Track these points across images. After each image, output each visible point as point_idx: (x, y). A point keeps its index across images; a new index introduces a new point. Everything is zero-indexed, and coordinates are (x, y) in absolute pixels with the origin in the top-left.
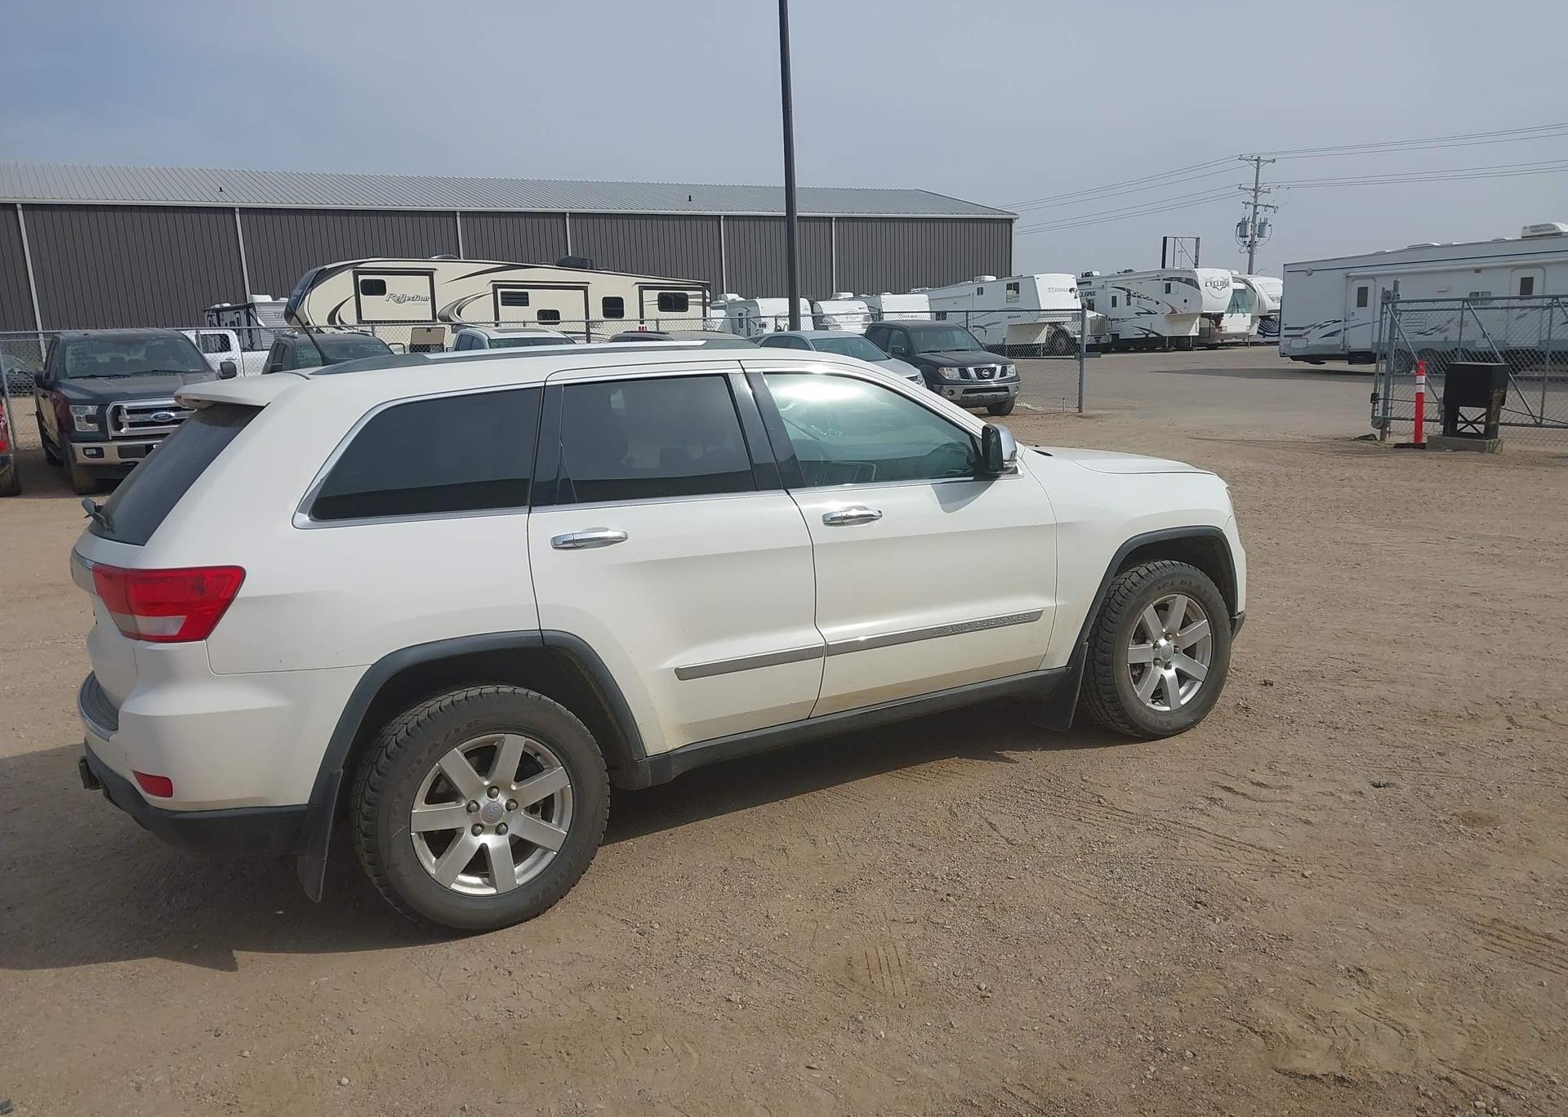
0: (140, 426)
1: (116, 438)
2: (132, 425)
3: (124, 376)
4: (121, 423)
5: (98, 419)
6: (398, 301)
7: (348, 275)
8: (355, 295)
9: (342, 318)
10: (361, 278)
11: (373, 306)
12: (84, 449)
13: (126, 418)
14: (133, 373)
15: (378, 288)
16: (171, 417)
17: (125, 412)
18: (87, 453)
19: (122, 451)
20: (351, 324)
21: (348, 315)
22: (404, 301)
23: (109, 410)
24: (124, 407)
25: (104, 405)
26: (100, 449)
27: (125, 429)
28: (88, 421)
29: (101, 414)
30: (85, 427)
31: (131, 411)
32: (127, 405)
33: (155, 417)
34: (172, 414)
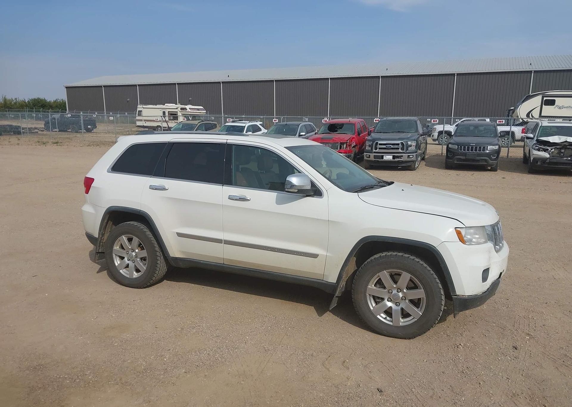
1: (375, 152)
2: (380, 149)
3: (388, 133)
4: (377, 148)
5: (371, 146)
6: (560, 108)
7: (539, 98)
8: (541, 105)
9: (533, 115)
10: (545, 98)
11: (548, 110)
12: (366, 155)
13: (379, 146)
15: (552, 103)
16: (391, 147)
18: (367, 156)
19: (375, 157)
20: (536, 118)
21: (536, 114)
22: (562, 108)
23: (375, 143)
24: (379, 143)
25: (374, 142)
26: (370, 155)
27: (378, 150)
28: (369, 146)
29: (372, 144)
30: (367, 148)
31: (380, 144)
32: (380, 142)
33: (386, 147)
34: (392, 146)
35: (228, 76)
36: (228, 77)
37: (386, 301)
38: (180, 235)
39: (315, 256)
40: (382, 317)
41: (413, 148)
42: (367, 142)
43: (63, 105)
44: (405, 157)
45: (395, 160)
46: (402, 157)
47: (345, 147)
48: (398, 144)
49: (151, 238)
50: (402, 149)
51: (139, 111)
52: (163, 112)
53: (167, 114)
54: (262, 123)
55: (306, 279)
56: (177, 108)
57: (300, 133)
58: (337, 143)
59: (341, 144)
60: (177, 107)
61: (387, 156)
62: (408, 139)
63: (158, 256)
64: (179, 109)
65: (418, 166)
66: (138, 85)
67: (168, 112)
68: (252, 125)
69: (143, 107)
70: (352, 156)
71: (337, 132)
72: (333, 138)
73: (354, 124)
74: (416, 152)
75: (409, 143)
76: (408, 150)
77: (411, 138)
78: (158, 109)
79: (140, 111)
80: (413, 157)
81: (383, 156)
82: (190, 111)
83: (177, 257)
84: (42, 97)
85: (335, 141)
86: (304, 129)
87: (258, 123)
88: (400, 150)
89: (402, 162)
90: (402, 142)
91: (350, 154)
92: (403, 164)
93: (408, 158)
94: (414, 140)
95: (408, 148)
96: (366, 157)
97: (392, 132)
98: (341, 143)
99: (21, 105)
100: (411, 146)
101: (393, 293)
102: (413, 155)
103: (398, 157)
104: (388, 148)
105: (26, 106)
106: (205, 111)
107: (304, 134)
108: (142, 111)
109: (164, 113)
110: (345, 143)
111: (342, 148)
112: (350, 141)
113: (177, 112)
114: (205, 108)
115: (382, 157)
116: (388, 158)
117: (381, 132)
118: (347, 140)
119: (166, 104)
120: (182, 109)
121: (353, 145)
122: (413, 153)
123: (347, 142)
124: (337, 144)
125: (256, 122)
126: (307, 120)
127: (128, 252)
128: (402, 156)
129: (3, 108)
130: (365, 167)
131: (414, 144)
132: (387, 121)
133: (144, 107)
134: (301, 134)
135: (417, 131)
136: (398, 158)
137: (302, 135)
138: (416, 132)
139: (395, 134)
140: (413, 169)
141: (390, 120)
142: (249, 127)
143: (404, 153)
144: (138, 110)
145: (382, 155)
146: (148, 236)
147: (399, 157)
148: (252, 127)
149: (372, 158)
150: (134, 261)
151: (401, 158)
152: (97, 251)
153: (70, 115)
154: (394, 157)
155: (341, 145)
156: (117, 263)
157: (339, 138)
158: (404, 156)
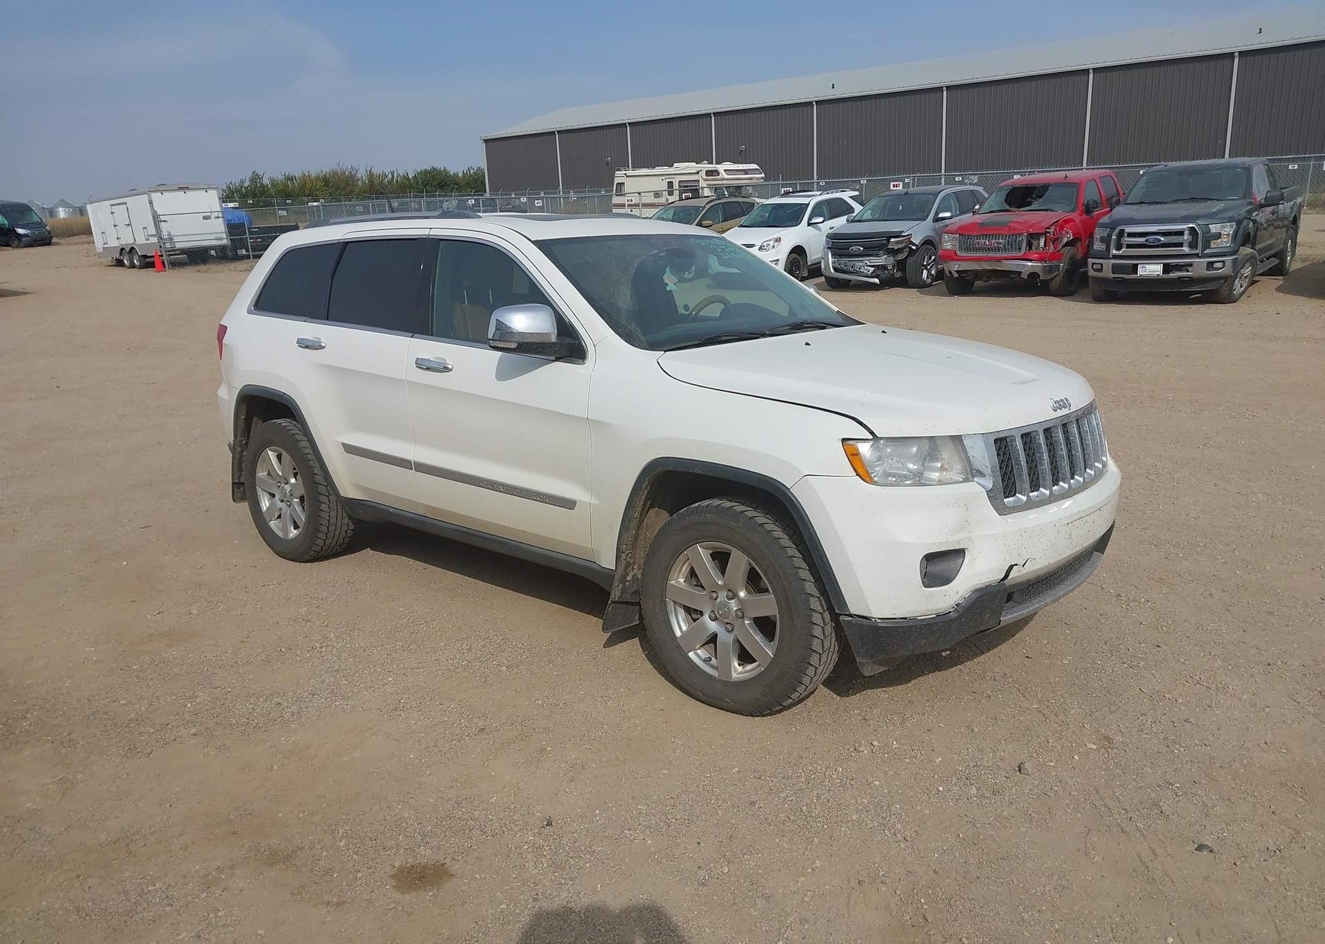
0: (1134, 248)
1: (1115, 257)
2: (1129, 246)
3: (1161, 203)
4: (1122, 244)
5: (1106, 241)
12: (1093, 264)
14: (1173, 201)
16: (1160, 240)
17: (1126, 234)
18: (1094, 267)
19: (1115, 269)
23: (1117, 231)
24: (1126, 231)
25: (1113, 229)
26: (1102, 265)
27: (1123, 249)
28: (1102, 240)
29: (1110, 236)
30: (1098, 246)
31: (1131, 235)
32: (1129, 229)
33: (1146, 241)
34: (1163, 239)
35: (833, 85)
36: (833, 87)
37: (706, 617)
38: (349, 449)
39: (569, 504)
40: (697, 656)
41: (1225, 242)
42: (1097, 229)
43: (481, 179)
44: (1199, 267)
45: (1171, 274)
46: (1189, 268)
47: (1042, 244)
48: (1181, 233)
49: (309, 456)
50: (1193, 245)
51: (617, 184)
52: (668, 182)
53: (676, 186)
54: (857, 193)
55: (564, 557)
56: (698, 173)
57: (937, 214)
58: (1020, 234)
59: (1032, 238)
60: (699, 169)
61: (1148, 267)
62: (1212, 216)
63: (322, 494)
64: (703, 173)
65: (1243, 292)
66: (629, 124)
67: (680, 181)
68: (829, 202)
69: (625, 174)
70: (1061, 267)
71: (1029, 208)
72: (1010, 222)
73: (1076, 186)
74: (1235, 252)
75: (1214, 228)
76: (1209, 247)
77: (1220, 216)
78: (657, 178)
79: (621, 185)
80: (1224, 267)
81: (1137, 265)
82: (726, 176)
83: (350, 496)
84: (440, 166)
85: (1014, 230)
86: (953, 203)
87: (846, 195)
88: (1186, 249)
89: (1192, 281)
90: (1191, 228)
91: (1055, 263)
92: (1196, 285)
93: (1207, 270)
94: (1230, 220)
95: (1210, 243)
96: (1094, 270)
97: (1175, 201)
98: (1029, 234)
99: (400, 185)
100: (1218, 236)
101: (718, 600)
102: (1223, 262)
103: (1178, 268)
104: (1150, 246)
105: (411, 186)
106: (763, 175)
107: (948, 214)
108: (624, 183)
109: (670, 184)
110: (1042, 234)
111: (1034, 248)
112: (1055, 230)
113: (699, 180)
114: (763, 169)
115: (1135, 266)
116: (1152, 269)
117: (1141, 203)
118: (1047, 226)
119: (675, 165)
120: (709, 173)
121: (1065, 240)
122: (1225, 256)
123: (1048, 232)
124: (1020, 237)
125: (842, 191)
126: (975, 179)
127: (279, 484)
128: (1190, 265)
129: (367, 195)
130: (1093, 297)
131: (1228, 229)
132: (1166, 171)
133: (628, 174)
134: (941, 215)
135: (1248, 193)
136: (1180, 270)
137: (943, 219)
138: (1244, 197)
139: (1179, 205)
140: (1230, 299)
141: (1175, 170)
142: (819, 205)
143: (1197, 256)
144: (617, 181)
145: (1134, 264)
146: (302, 450)
147: (1183, 268)
148: (829, 205)
149: (1108, 273)
150: (288, 503)
151: (1188, 271)
152: (237, 481)
153: (473, 200)
154: (1167, 269)
155: (1031, 240)
156: (266, 506)
157: (1026, 222)
158: (1195, 266)
